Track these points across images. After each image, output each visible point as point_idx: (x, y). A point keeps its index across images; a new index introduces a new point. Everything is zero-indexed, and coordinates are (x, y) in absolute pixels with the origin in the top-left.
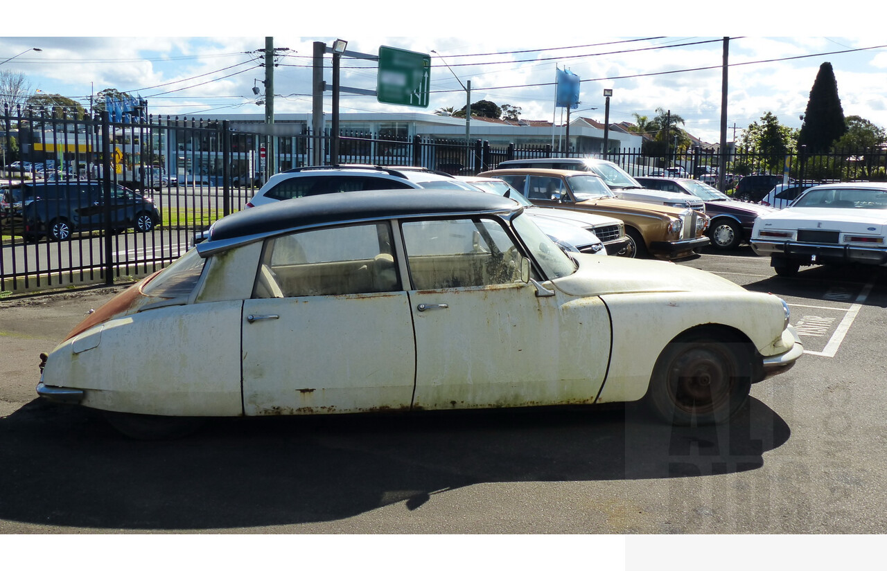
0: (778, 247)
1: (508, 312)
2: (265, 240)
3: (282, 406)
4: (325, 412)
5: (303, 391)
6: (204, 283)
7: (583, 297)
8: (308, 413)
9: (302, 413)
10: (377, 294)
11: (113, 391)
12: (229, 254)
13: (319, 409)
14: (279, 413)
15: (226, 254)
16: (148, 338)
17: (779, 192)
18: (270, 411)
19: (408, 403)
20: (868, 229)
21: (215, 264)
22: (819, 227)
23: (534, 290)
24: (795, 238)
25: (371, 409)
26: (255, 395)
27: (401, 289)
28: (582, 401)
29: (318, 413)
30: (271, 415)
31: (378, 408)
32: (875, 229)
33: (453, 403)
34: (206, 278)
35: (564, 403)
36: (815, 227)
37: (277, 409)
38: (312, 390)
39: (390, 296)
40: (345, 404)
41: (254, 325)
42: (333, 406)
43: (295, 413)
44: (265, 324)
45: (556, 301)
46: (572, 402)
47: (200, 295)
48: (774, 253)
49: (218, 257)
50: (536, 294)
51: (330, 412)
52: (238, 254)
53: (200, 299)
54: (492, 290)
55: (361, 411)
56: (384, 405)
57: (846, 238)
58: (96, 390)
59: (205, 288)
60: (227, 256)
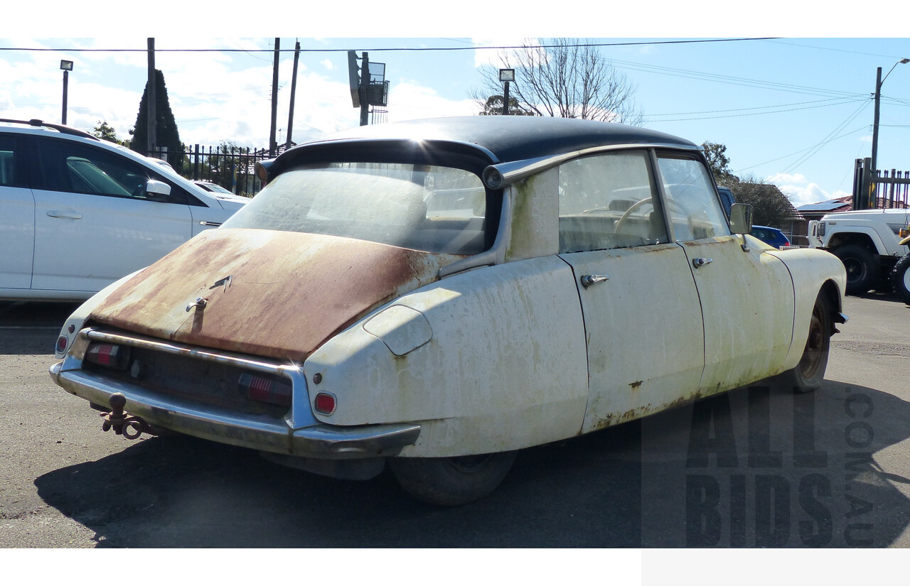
3: (613, 414)
5: (634, 386)
8: (630, 419)
9: (626, 420)
11: (461, 419)
12: (529, 185)
13: (639, 411)
14: (609, 423)
15: (525, 184)
19: (696, 391)
21: (517, 198)
25: (672, 404)
26: (597, 399)
27: (669, 241)
28: (776, 371)
29: (637, 417)
31: (677, 400)
33: (719, 385)
35: (767, 375)
37: (610, 416)
38: (640, 383)
40: (658, 400)
41: (589, 289)
43: (621, 421)
46: (771, 374)
47: (509, 248)
49: (517, 188)
51: (646, 414)
52: (536, 184)
54: (722, 243)
58: (436, 420)
59: (512, 238)
60: (527, 186)
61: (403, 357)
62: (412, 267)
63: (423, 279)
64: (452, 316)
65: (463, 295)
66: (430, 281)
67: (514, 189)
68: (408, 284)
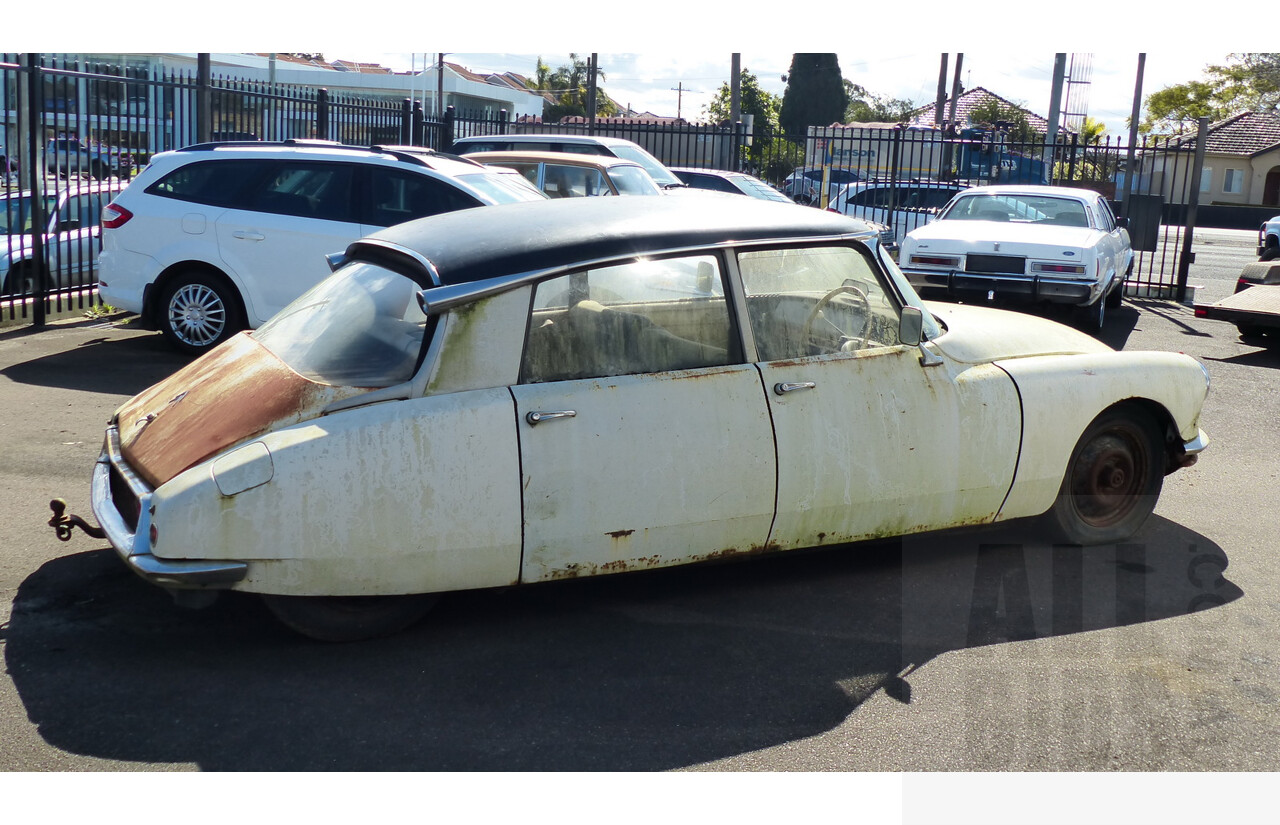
0: (929, 278)
1: (893, 392)
2: (535, 282)
3: (581, 564)
4: (644, 566)
5: (616, 535)
6: (439, 360)
7: (976, 364)
8: (618, 570)
9: (610, 571)
10: (713, 369)
11: (303, 560)
12: (477, 308)
13: (636, 563)
14: (575, 573)
15: (472, 309)
16: (363, 461)
17: (852, 194)
18: (561, 573)
19: (761, 542)
20: (1065, 253)
21: (455, 325)
22: (997, 250)
23: (919, 355)
24: (962, 266)
25: (710, 556)
26: (543, 548)
27: (744, 361)
28: (979, 520)
29: (633, 569)
30: (562, 578)
31: (720, 553)
32: (1073, 254)
33: (822, 536)
34: (441, 350)
35: (958, 525)
36: (990, 251)
37: (574, 567)
38: (629, 532)
39: (733, 372)
40: (674, 552)
41: (538, 428)
42: (656, 556)
43: (599, 572)
44: (556, 427)
45: (946, 372)
46: (967, 522)
47: (432, 381)
48: (923, 287)
49: (458, 312)
50: (922, 362)
51: (652, 566)
52: (490, 307)
53: (433, 387)
54: (867, 358)
55: (695, 560)
56: (729, 547)
57: (1034, 266)
58: (272, 560)
59: (440, 369)
60: (474, 310)
61: (231, 497)
62: (301, 401)
63: (304, 415)
64: (304, 457)
65: (332, 434)
66: (312, 417)
67: (453, 316)
68: (288, 419)
